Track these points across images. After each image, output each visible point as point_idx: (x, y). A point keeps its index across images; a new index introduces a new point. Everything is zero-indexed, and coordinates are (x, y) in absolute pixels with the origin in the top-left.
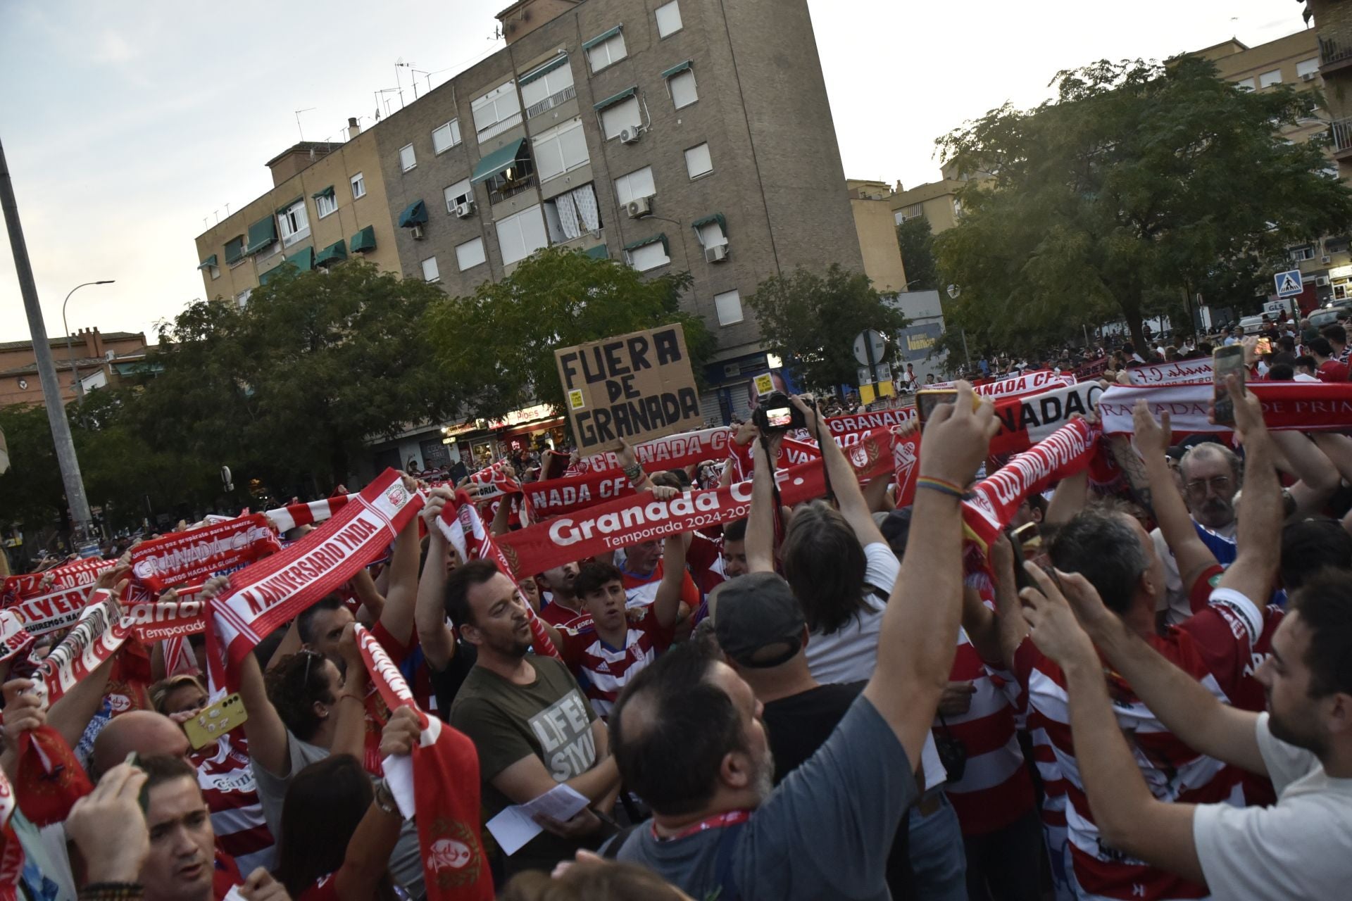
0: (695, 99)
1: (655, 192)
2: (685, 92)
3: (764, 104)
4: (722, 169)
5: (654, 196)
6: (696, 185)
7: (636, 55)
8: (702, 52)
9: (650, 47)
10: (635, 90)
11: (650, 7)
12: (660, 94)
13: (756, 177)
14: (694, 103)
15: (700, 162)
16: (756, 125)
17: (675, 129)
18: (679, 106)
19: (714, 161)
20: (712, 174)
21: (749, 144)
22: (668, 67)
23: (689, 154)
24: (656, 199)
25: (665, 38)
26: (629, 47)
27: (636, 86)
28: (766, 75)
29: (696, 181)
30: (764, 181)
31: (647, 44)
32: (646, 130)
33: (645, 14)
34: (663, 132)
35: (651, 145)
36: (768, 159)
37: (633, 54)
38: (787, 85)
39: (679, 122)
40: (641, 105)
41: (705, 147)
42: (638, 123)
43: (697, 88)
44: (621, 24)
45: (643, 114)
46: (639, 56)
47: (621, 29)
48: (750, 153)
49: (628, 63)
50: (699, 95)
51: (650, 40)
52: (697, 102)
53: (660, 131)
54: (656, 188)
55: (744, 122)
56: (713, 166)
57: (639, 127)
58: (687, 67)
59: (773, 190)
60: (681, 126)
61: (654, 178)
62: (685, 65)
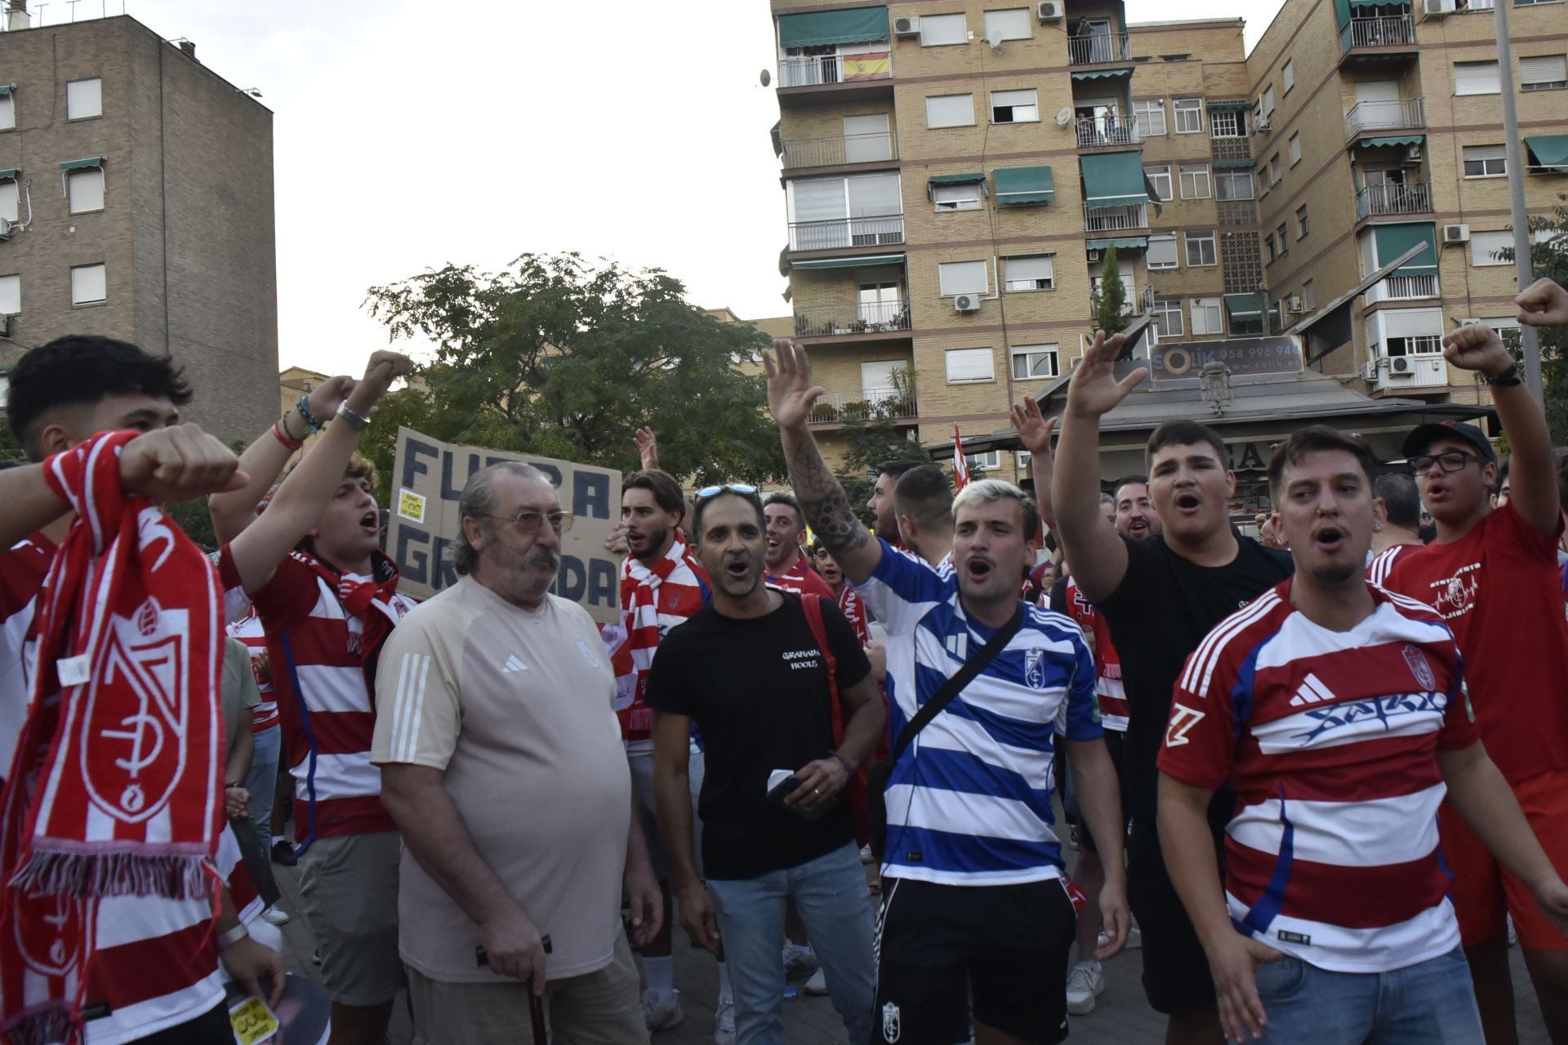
0: (100, 206)
1: (19, 311)
2: (88, 195)
3: (192, 238)
4: (118, 301)
5: (17, 315)
6: (79, 313)
7: (26, 131)
8: (121, 153)
9: (51, 125)
10: (18, 174)
11: (61, 78)
12: (53, 188)
13: (162, 321)
14: (98, 212)
15: (90, 286)
16: (175, 260)
17: (64, 237)
18: (74, 211)
19: (110, 288)
20: (105, 305)
21: (161, 277)
22: (70, 157)
23: (77, 273)
24: (19, 320)
25: (74, 122)
26: (19, 116)
27: (19, 169)
28: (202, 204)
29: (78, 309)
30: (171, 328)
31: (47, 122)
32: (22, 229)
33: (52, 83)
34: (46, 237)
35: (26, 249)
36: (183, 304)
37: (24, 128)
38: (227, 223)
39: (72, 229)
40: (22, 195)
41: (102, 269)
42: (14, 218)
43: (105, 194)
44: (14, 85)
45: (22, 207)
46: (33, 132)
47: (13, 91)
48: (160, 291)
49: (14, 137)
50: (106, 203)
51: (53, 118)
52: (102, 211)
53: (44, 234)
54: (22, 305)
55: (161, 253)
56: (107, 296)
57: (13, 223)
58: (97, 165)
59: (182, 342)
60: (73, 235)
61: (22, 292)
62: (95, 161)
